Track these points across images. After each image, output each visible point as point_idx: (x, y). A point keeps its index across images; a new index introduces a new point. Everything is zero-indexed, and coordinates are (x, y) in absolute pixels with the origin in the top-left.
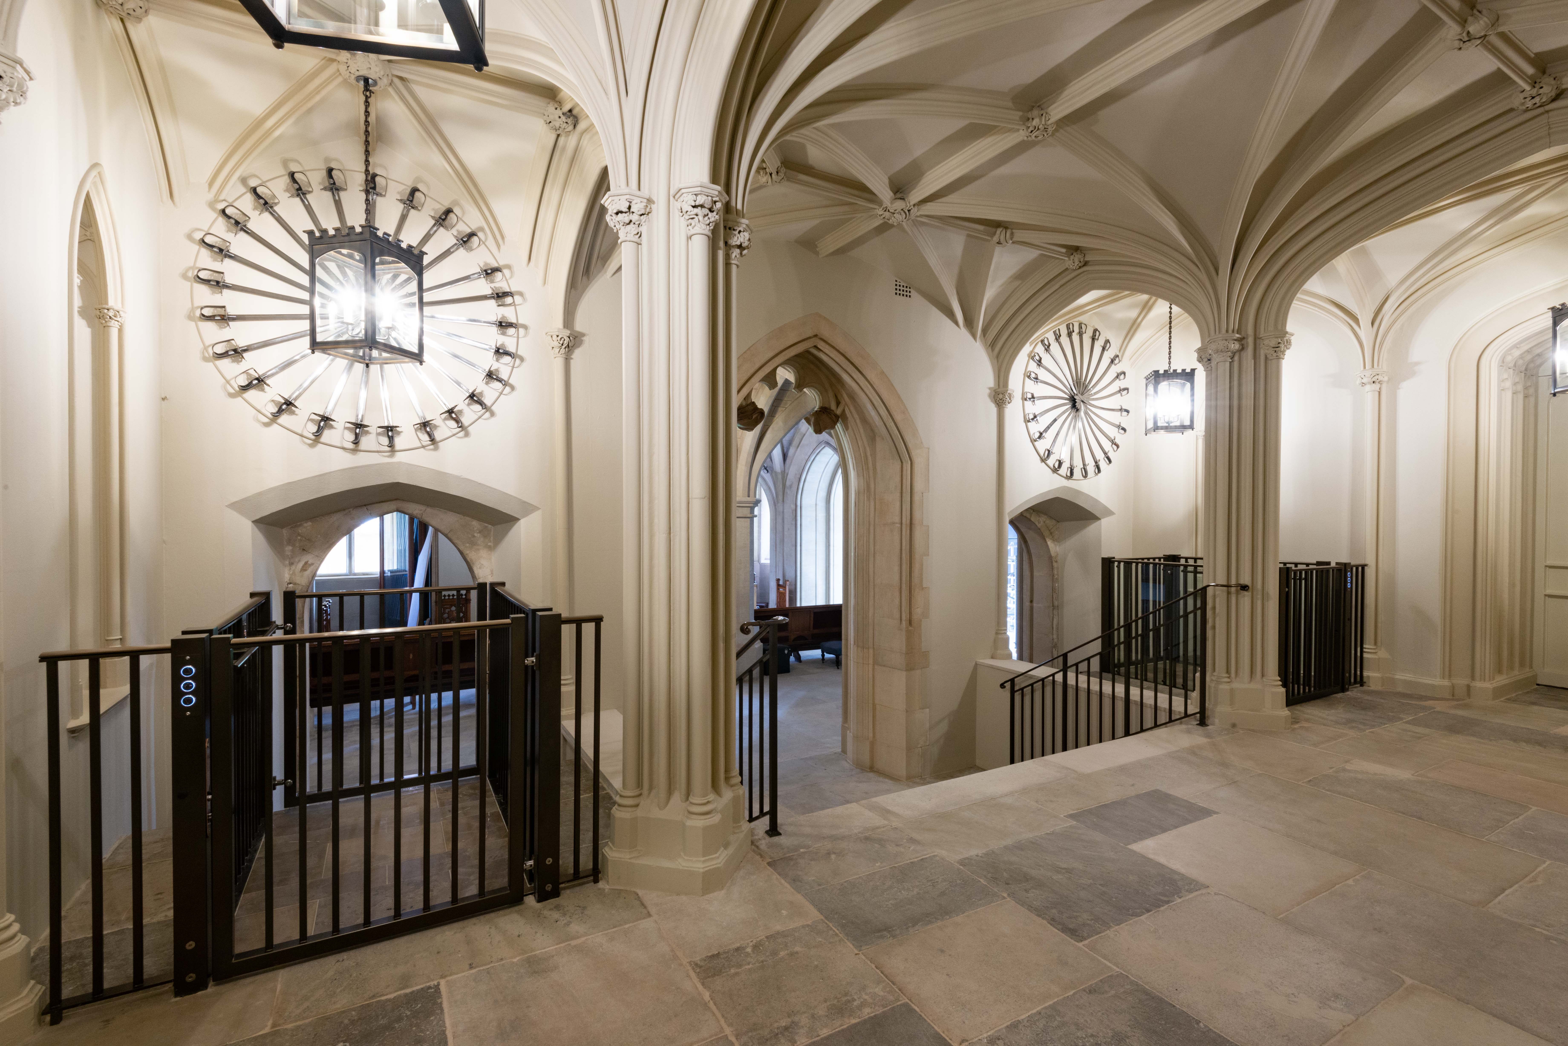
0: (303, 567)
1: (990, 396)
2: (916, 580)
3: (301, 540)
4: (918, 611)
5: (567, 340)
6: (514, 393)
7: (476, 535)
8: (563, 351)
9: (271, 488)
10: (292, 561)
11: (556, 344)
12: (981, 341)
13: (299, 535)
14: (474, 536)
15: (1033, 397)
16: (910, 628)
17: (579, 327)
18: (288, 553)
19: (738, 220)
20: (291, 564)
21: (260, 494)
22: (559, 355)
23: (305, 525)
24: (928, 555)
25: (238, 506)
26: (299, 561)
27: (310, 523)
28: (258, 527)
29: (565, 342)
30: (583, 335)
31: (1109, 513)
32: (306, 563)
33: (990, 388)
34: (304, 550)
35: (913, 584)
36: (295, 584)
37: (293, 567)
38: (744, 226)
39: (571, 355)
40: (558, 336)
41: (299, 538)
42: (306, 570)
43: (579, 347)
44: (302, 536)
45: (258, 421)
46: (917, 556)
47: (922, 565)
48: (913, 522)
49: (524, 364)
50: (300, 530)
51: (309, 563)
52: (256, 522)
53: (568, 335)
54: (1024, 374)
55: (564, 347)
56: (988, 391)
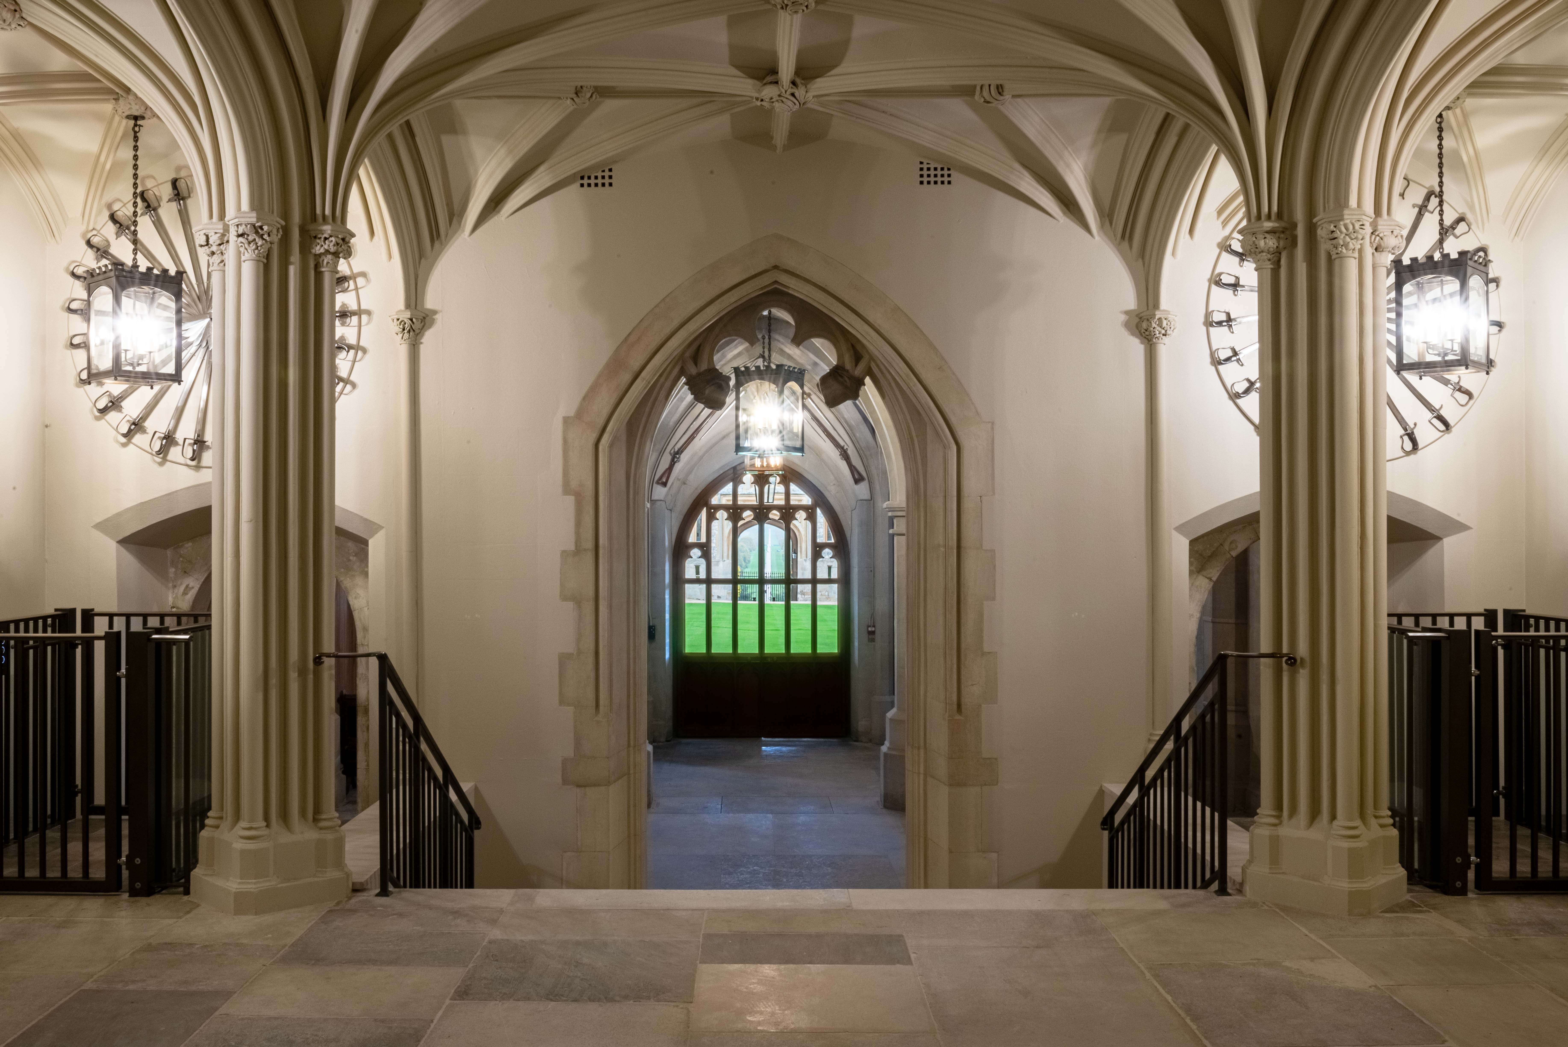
0: (184, 590)
1: (1127, 325)
2: (968, 639)
3: (182, 562)
4: (973, 691)
5: (408, 322)
6: (356, 391)
7: (351, 558)
8: (406, 335)
9: (127, 509)
10: (175, 584)
11: (398, 329)
12: (1105, 233)
13: (181, 556)
14: (350, 560)
15: (1229, 319)
16: (958, 717)
17: (430, 303)
18: (171, 575)
19: (319, 228)
20: (174, 587)
21: (118, 515)
22: (403, 341)
23: (186, 545)
24: (994, 599)
25: (102, 527)
26: (181, 584)
27: (190, 544)
28: (127, 549)
29: (406, 325)
30: (435, 312)
31: (1457, 527)
32: (187, 586)
33: (1127, 313)
34: (185, 572)
35: (963, 646)
36: (178, 608)
37: (176, 591)
38: (329, 232)
39: (421, 339)
40: (398, 319)
41: (181, 559)
42: (187, 594)
43: (430, 327)
44: (183, 558)
45: (118, 442)
46: (970, 601)
47: (981, 615)
48: (964, 543)
49: (367, 356)
50: (183, 551)
51: (190, 586)
52: (124, 542)
53: (409, 316)
54: (1210, 281)
55: (406, 331)
56: (1123, 318)
